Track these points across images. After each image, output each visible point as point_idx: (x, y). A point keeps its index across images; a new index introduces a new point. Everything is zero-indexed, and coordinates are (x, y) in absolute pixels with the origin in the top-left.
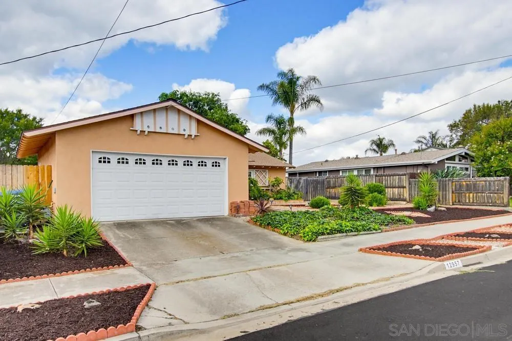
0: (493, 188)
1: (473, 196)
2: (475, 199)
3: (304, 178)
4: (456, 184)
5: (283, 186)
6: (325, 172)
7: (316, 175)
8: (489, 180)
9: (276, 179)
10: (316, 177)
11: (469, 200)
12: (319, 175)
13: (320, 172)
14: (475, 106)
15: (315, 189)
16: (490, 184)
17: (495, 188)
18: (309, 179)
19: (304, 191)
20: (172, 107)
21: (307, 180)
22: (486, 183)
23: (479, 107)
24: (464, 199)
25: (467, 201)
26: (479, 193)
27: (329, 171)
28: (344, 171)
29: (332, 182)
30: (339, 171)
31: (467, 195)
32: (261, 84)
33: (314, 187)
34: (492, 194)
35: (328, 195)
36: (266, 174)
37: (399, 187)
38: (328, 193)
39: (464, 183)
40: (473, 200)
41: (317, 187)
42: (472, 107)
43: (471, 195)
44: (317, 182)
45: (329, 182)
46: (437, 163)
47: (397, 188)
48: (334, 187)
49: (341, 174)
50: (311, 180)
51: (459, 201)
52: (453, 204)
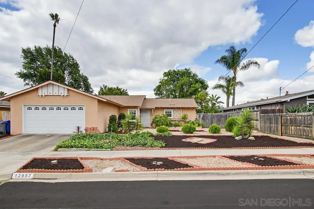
0: (306, 123)
1: (294, 128)
2: (295, 131)
4: (284, 118)
7: (233, 111)
8: (303, 115)
11: (292, 133)
16: (304, 118)
17: (308, 122)
20: (50, 83)
21: (212, 115)
22: (302, 118)
24: (289, 131)
25: (291, 133)
26: (298, 126)
27: (238, 109)
31: (291, 127)
34: (306, 128)
36: (181, 112)
39: (289, 117)
40: (294, 133)
41: (220, 119)
43: (293, 128)
44: (221, 116)
46: (289, 101)
49: (242, 111)
51: (286, 133)
52: (282, 135)
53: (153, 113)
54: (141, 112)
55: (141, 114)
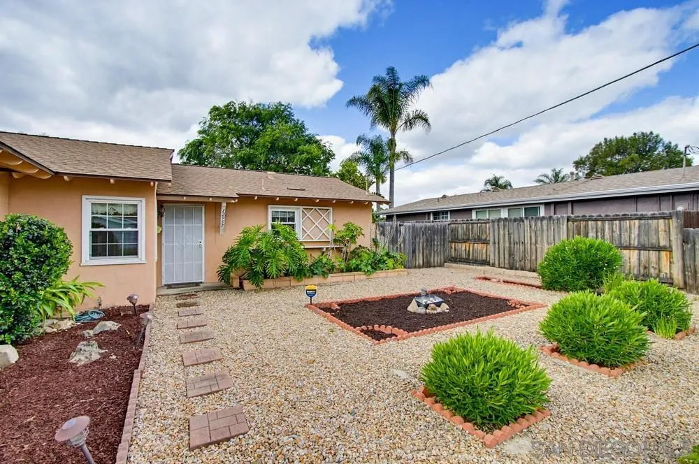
3: (408, 223)
5: (364, 241)
6: (445, 212)
7: (429, 219)
9: (349, 228)
10: (429, 223)
12: (435, 218)
13: (436, 214)
14: (606, 139)
15: (430, 242)
18: (418, 225)
19: (408, 247)
21: (413, 227)
23: (611, 140)
27: (452, 212)
28: (480, 210)
29: (460, 231)
30: (470, 210)
32: (351, 98)
33: (427, 239)
35: (453, 255)
36: (328, 216)
37: (642, 248)
38: (453, 250)
41: (432, 240)
42: (603, 141)
44: (433, 231)
45: (454, 231)
47: (635, 248)
48: (465, 241)
49: (474, 216)
50: (421, 228)
53: (222, 219)
54: (160, 215)
55: (160, 224)
